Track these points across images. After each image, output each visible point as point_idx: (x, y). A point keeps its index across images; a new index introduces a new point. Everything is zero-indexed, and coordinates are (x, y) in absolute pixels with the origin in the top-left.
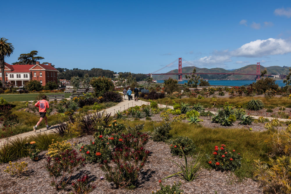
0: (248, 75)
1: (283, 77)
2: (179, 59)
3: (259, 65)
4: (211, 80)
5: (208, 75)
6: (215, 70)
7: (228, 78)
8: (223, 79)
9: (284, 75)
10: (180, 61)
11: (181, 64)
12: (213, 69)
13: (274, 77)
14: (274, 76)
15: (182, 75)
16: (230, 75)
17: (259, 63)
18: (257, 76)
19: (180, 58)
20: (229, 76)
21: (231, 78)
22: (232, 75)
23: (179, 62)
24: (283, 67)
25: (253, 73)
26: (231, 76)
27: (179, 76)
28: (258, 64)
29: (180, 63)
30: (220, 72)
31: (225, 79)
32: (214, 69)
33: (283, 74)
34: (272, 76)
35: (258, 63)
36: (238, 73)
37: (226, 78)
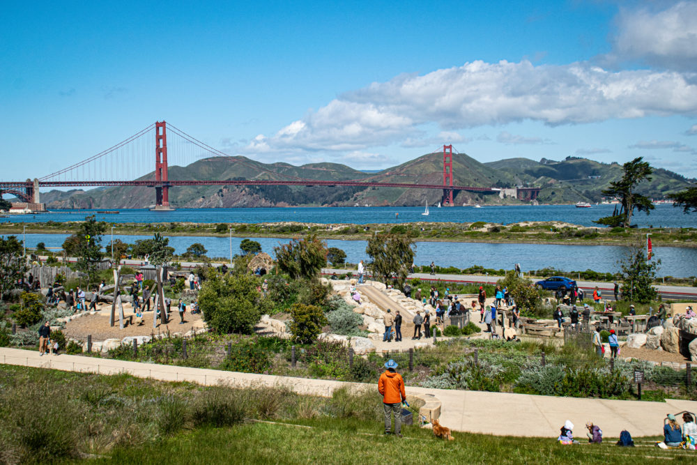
0: (417, 190)
1: (529, 194)
2: (158, 125)
3: (451, 154)
4: (299, 206)
5: (291, 186)
6: (319, 171)
7: (356, 199)
8: (340, 203)
9: (536, 187)
10: (161, 133)
11: (165, 145)
12: (311, 168)
13: (501, 195)
14: (499, 192)
15: (168, 187)
16: (362, 187)
17: (450, 147)
18: (445, 190)
19: (160, 121)
20: (360, 193)
21: (365, 199)
22: (369, 189)
23: (158, 138)
24: (539, 161)
25: (435, 183)
26: (365, 193)
27: (159, 190)
28: (448, 150)
29: (161, 141)
30: (335, 176)
31: (346, 203)
32: (315, 165)
33: (532, 185)
34: (495, 192)
35: (448, 147)
36: (388, 180)
37: (348, 199)
